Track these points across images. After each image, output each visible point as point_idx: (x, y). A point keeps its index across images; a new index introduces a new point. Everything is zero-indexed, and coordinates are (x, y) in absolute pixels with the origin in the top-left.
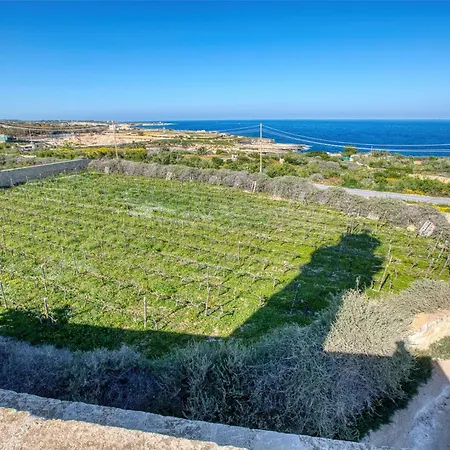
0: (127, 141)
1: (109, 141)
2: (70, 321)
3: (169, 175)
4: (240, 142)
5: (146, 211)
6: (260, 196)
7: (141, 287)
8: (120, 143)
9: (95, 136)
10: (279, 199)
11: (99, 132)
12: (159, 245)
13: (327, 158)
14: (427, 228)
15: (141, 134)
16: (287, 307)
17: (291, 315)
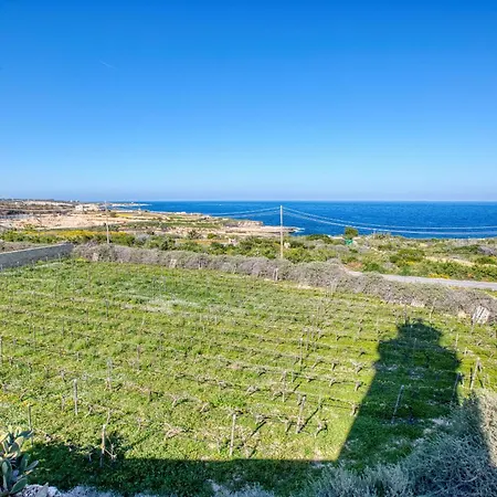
0: (97, 223)
1: (76, 223)
2: (128, 455)
3: (174, 261)
4: (225, 224)
5: (163, 305)
6: (285, 285)
7: (200, 402)
8: (88, 225)
9: (59, 217)
10: (307, 287)
11: (64, 213)
12: (198, 347)
13: (330, 241)
14: (482, 315)
15: (114, 215)
16: (385, 415)
17: (393, 424)
